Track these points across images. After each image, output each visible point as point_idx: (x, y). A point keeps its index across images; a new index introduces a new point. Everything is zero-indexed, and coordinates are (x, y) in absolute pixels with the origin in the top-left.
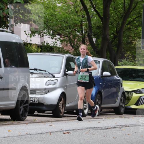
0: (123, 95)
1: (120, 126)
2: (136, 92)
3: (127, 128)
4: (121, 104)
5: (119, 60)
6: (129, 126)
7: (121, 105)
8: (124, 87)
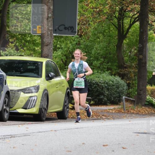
0: (7, 95)
1: (3, 136)
2: (24, 90)
3: (12, 138)
4: (5, 107)
5: (2, 48)
6: (14, 137)
7: (5, 109)
8: (8, 85)
